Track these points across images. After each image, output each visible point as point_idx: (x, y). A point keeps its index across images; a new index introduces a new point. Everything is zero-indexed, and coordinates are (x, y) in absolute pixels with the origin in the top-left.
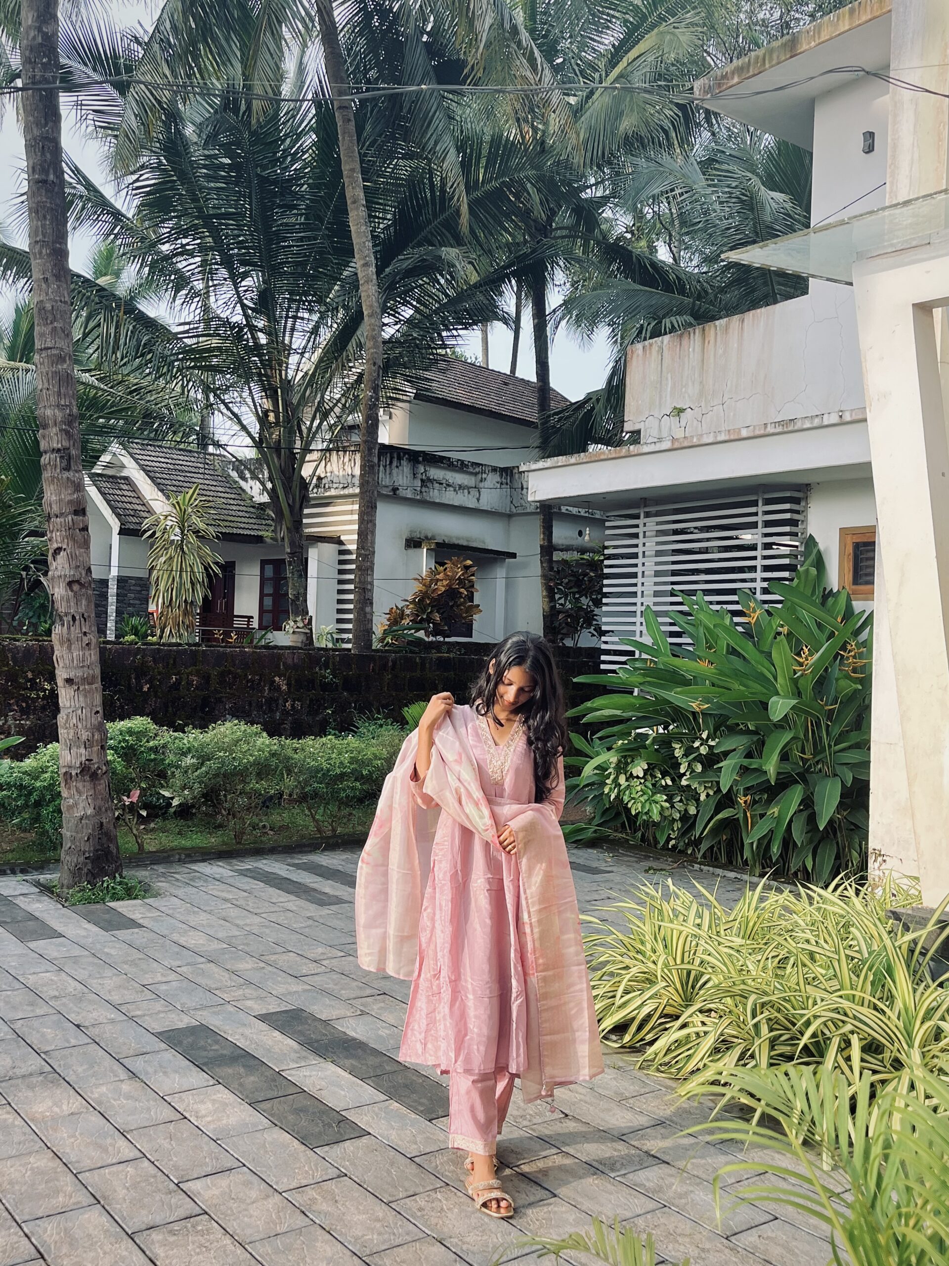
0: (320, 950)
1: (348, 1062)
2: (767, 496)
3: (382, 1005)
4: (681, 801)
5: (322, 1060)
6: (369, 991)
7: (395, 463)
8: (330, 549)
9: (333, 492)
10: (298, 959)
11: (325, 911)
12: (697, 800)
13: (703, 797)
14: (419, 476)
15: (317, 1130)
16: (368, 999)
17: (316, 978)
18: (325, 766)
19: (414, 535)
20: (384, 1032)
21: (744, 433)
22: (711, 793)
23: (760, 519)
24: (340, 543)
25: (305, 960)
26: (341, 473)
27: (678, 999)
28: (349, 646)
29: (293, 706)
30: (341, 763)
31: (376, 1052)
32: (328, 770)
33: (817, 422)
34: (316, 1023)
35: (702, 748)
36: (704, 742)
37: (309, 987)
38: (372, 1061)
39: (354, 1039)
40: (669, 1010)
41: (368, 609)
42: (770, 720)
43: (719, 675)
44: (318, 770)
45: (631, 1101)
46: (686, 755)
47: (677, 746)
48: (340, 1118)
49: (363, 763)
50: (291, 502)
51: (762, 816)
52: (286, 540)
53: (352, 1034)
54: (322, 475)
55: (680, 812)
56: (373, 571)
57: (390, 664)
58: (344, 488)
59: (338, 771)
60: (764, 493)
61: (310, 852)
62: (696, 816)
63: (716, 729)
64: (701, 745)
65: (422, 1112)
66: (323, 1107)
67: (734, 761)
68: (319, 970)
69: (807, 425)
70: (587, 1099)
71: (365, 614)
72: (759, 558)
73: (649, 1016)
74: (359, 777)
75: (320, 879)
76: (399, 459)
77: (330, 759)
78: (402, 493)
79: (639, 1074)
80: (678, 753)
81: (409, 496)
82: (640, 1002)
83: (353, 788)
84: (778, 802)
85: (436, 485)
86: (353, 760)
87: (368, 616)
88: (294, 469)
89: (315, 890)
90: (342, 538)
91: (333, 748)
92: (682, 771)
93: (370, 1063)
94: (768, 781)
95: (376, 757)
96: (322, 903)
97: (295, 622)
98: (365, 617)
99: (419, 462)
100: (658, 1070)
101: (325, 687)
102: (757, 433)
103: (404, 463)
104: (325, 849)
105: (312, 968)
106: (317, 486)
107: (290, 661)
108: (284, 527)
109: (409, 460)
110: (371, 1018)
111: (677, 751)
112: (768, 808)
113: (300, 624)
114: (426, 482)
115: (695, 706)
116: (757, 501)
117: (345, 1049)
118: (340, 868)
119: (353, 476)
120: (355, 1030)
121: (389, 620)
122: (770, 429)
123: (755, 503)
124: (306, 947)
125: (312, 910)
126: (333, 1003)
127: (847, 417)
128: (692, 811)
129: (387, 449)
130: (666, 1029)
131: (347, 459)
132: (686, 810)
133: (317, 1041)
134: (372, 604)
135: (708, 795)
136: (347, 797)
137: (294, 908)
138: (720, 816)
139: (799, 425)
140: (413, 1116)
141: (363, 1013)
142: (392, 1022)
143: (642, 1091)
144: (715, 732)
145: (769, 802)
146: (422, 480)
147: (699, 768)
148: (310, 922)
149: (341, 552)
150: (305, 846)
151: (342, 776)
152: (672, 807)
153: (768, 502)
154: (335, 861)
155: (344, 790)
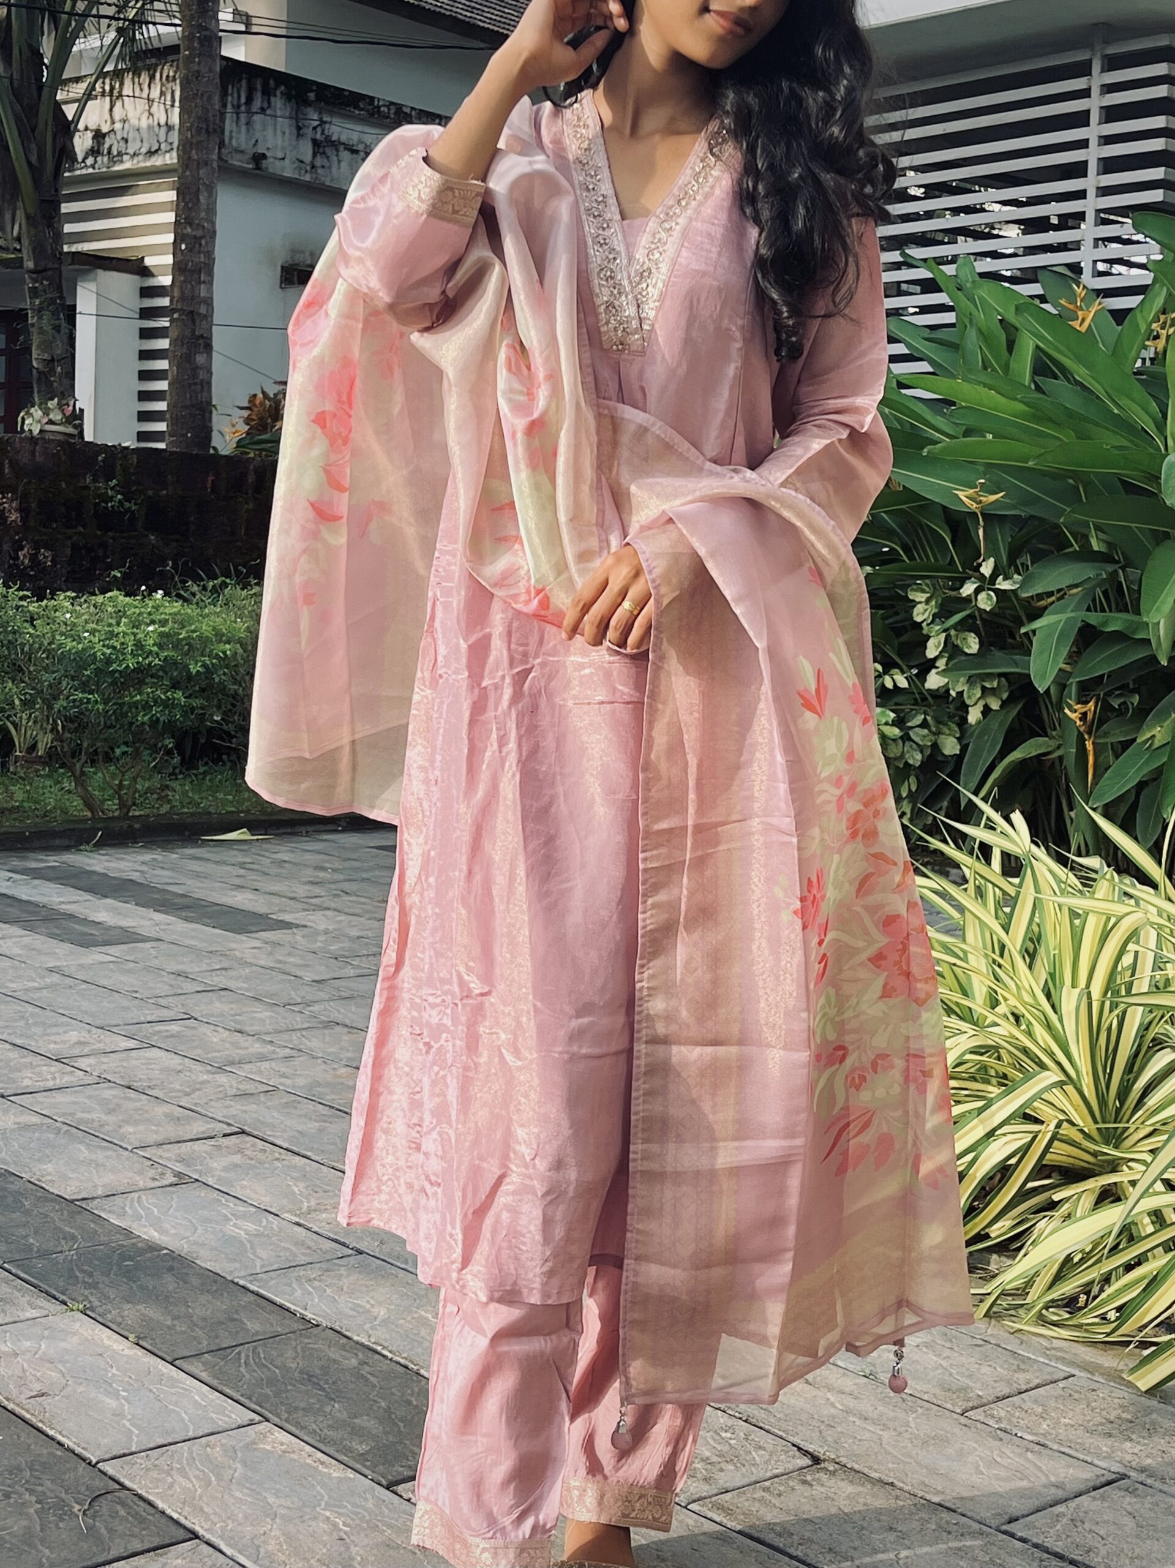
0: (74, 1036)
1: (131, 1313)
2: (1111, 50)
3: (237, 1159)
4: (924, 725)
5: (54, 1307)
6: (199, 1127)
7: (257, 103)
8: (123, 284)
9: (127, 165)
10: (14, 1054)
11: (95, 956)
12: (963, 722)
13: (974, 715)
14: (309, 132)
15: (18, 1526)
16: (197, 1146)
17: (59, 1097)
18: (100, 650)
19: (299, 258)
20: (242, 1228)
22: (995, 705)
23: (1094, 104)
24: (145, 272)
25: (30, 1058)
26: (144, 123)
28: (162, 446)
30: (139, 645)
31: (216, 1283)
32: (108, 661)
34: (47, 1208)
35: (982, 596)
36: (984, 585)
37: (36, 1119)
38: (204, 1307)
39: (153, 1248)
41: (200, 359)
44: (82, 660)
45: (999, 1410)
46: (943, 614)
47: (920, 597)
48: (100, 1484)
49: (191, 647)
50: (34, 159)
51: (1126, 745)
52: (25, 242)
53: (149, 1233)
54: (105, 129)
55: (921, 749)
56: (210, 273)
57: (251, 478)
58: (151, 153)
59: (131, 663)
60: (1107, 42)
61: (67, 848)
62: (959, 758)
63: (1014, 554)
64: (977, 591)
65: (362, 1457)
66: (44, 1450)
67: (1063, 617)
68: (67, 1079)
70: (865, 1406)
71: (195, 369)
72: (1091, 193)
74: (182, 681)
75: (87, 896)
76: (267, 93)
77: (112, 635)
78: (273, 166)
79: (993, 1331)
80: (921, 613)
81: (288, 173)
83: (167, 704)
84: (1164, 715)
85: (345, 155)
86: (164, 641)
87: (202, 375)
88: (40, 87)
89: (71, 917)
90: (149, 261)
91: (120, 614)
92: (931, 652)
93: (199, 1312)
94: (1153, 659)
95: (219, 636)
96: (86, 941)
97: (46, 413)
98: (195, 375)
99: (307, 103)
100: (1042, 1320)
101: (107, 520)
103: (278, 102)
104: (99, 845)
105: (53, 1076)
106: (94, 152)
107: (24, 458)
108: (20, 214)
109: (288, 97)
110: (203, 1192)
111: (919, 608)
112: (1138, 729)
113: (56, 416)
114: (323, 146)
115: (966, 498)
116: (1090, 62)
117: (129, 1275)
118: (135, 876)
119: (169, 128)
120: (156, 1224)
121: (247, 421)
123: (1083, 69)
124: (38, 1030)
125: (62, 954)
126: (100, 1155)
128: (950, 746)
129: (236, 70)
131: (155, 93)
132: (935, 746)
133: (44, 1254)
134: (208, 347)
135: (986, 711)
136: (154, 723)
137: (16, 951)
138: (1017, 755)
140: (337, 1472)
141: (181, 1180)
142: (266, 1201)
143: (1022, 1379)
144: (1012, 561)
145: (1142, 715)
146: (315, 143)
147: (972, 644)
148: (55, 978)
149: (147, 292)
150: (54, 834)
151: (139, 676)
152: (906, 738)
153: (1113, 63)
154: (122, 865)
155: (147, 707)
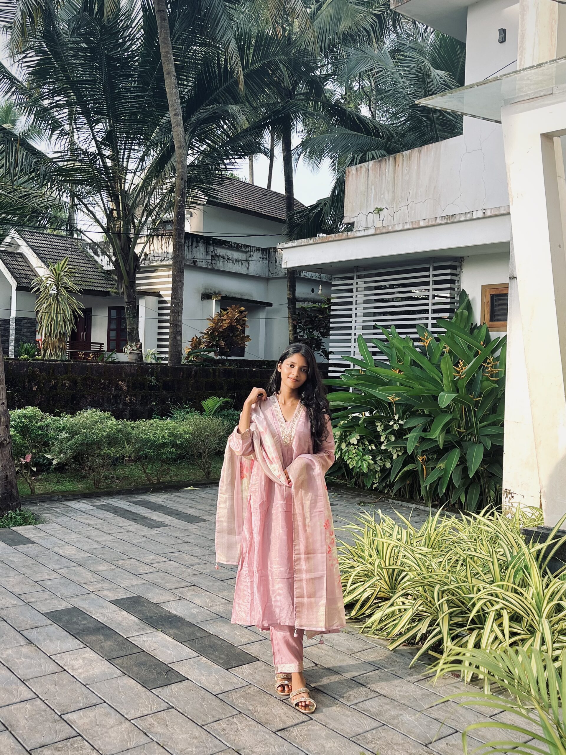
0: (152, 557)
1: (172, 631)
2: (436, 265)
3: (193, 593)
4: (381, 459)
5: (155, 630)
6: (184, 584)
7: (194, 245)
8: (153, 300)
9: (155, 264)
10: (137, 563)
11: (154, 531)
12: (391, 458)
13: (395, 457)
14: (210, 253)
15: (153, 677)
16: (184, 589)
17: (150, 575)
18: (153, 438)
19: (207, 291)
20: (195, 611)
21: (422, 224)
22: (400, 454)
23: (431, 279)
24: (160, 296)
25: (141, 564)
26: (160, 251)
27: (387, 588)
28: (167, 362)
29: (130, 400)
30: (163, 436)
31: (190, 624)
32: (155, 441)
33: (469, 216)
34: (150, 605)
35: (395, 425)
36: (396, 422)
37: (145, 582)
38: (187, 630)
39: (176, 616)
40: (381, 594)
41: (179, 338)
42: (439, 407)
43: (407, 378)
44: (148, 441)
45: (358, 654)
46: (385, 430)
47: (379, 424)
48: (168, 668)
49: (177, 436)
50: (128, 269)
51: (433, 469)
52: (125, 293)
53: (174, 612)
54: (148, 253)
55: (380, 466)
56: (182, 313)
57: (193, 373)
58: (162, 260)
59: (161, 442)
60: (434, 262)
61: (143, 493)
62: (391, 469)
63: (404, 413)
64: (394, 423)
65: (221, 664)
66: (156, 662)
67: (415, 434)
68: (151, 570)
69: (463, 218)
70: (330, 653)
71: (177, 341)
72: (430, 304)
73: (368, 598)
74: (174, 445)
75: (150, 511)
76: (197, 242)
77: (156, 433)
78: (199, 264)
79: (362, 636)
80: (379, 429)
81: (204, 266)
82: (362, 590)
83: (170, 452)
84: (443, 461)
85: (221, 259)
86: (171, 435)
87: (179, 342)
88: (130, 248)
89: (147, 518)
90: (161, 293)
91: (158, 426)
92: (382, 440)
93: (186, 631)
94: (438, 446)
95: (185, 432)
96: (151, 527)
97: (131, 346)
98: (177, 343)
99: (210, 245)
100: (374, 633)
101: (152, 388)
102: (430, 223)
103: (201, 244)
104: (152, 492)
105: (147, 569)
106: (144, 259)
107: (128, 371)
108: (123, 285)
109: (204, 243)
110: (186, 602)
111: (379, 427)
112: (437, 464)
113: (135, 348)
114: (215, 257)
115: (390, 398)
116: (429, 267)
117: (170, 623)
118: (163, 504)
119: (168, 253)
120: (175, 610)
121: (191, 345)
122: (439, 221)
123: (428, 269)
124: (142, 555)
125: (146, 531)
126: (161, 592)
127: (488, 213)
128: (388, 465)
129: (189, 235)
130: (379, 607)
131: (163, 242)
132: (384, 465)
133: (151, 617)
134: (181, 334)
135: (398, 456)
136: (167, 458)
137: (133, 530)
138: (406, 469)
139: (457, 218)
140: (216, 666)
141: (181, 598)
142: (200, 604)
143: (365, 647)
144: (403, 415)
145: (438, 460)
146: (212, 256)
147: (393, 438)
148: (144, 539)
149: (161, 302)
150: (139, 489)
151: (164, 445)
152: (376, 463)
153: (436, 268)
154: (159, 499)
155: (165, 454)
